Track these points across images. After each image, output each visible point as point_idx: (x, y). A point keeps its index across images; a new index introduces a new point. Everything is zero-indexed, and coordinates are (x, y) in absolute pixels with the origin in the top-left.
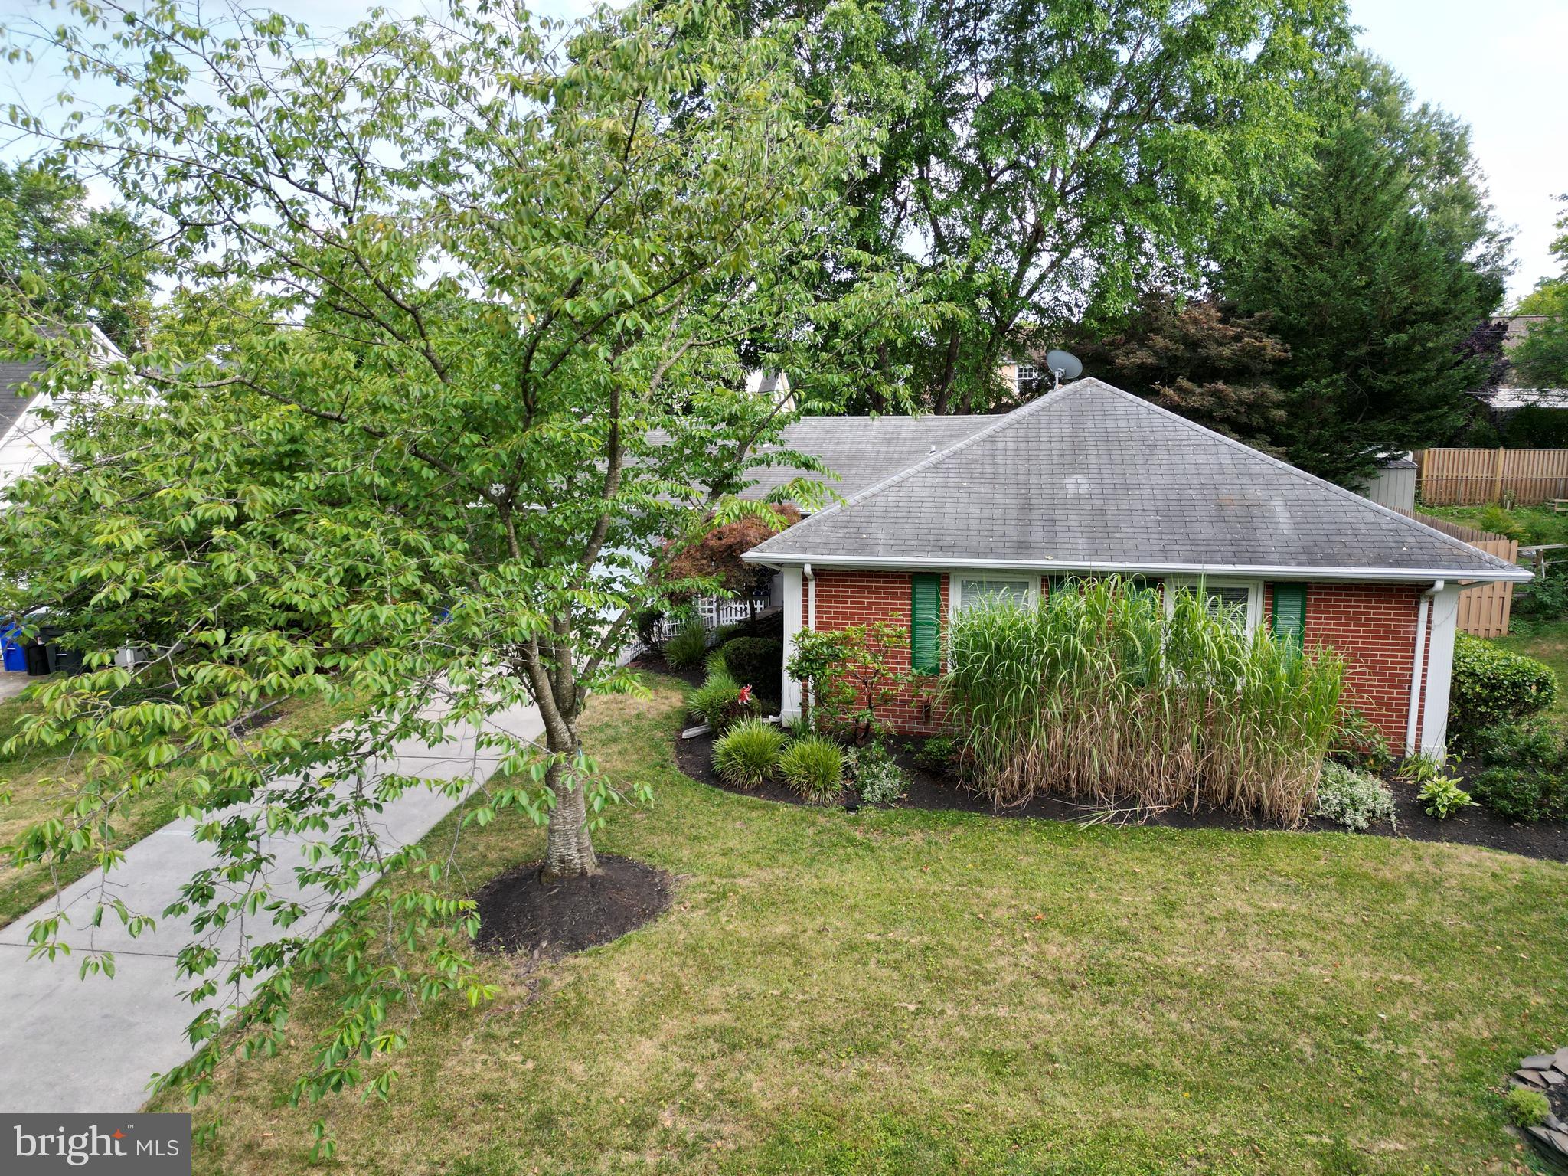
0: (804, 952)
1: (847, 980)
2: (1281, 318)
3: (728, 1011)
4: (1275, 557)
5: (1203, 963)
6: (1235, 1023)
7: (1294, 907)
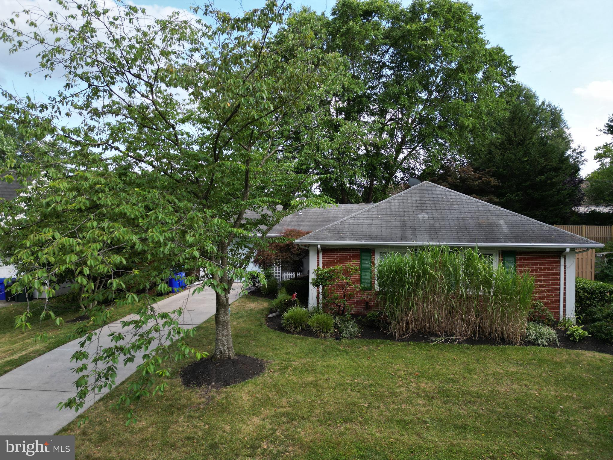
0: (320, 386)
1: (339, 396)
2: (496, 171)
3: (290, 407)
4: (503, 240)
5: (486, 390)
6: (501, 410)
7: (521, 371)
